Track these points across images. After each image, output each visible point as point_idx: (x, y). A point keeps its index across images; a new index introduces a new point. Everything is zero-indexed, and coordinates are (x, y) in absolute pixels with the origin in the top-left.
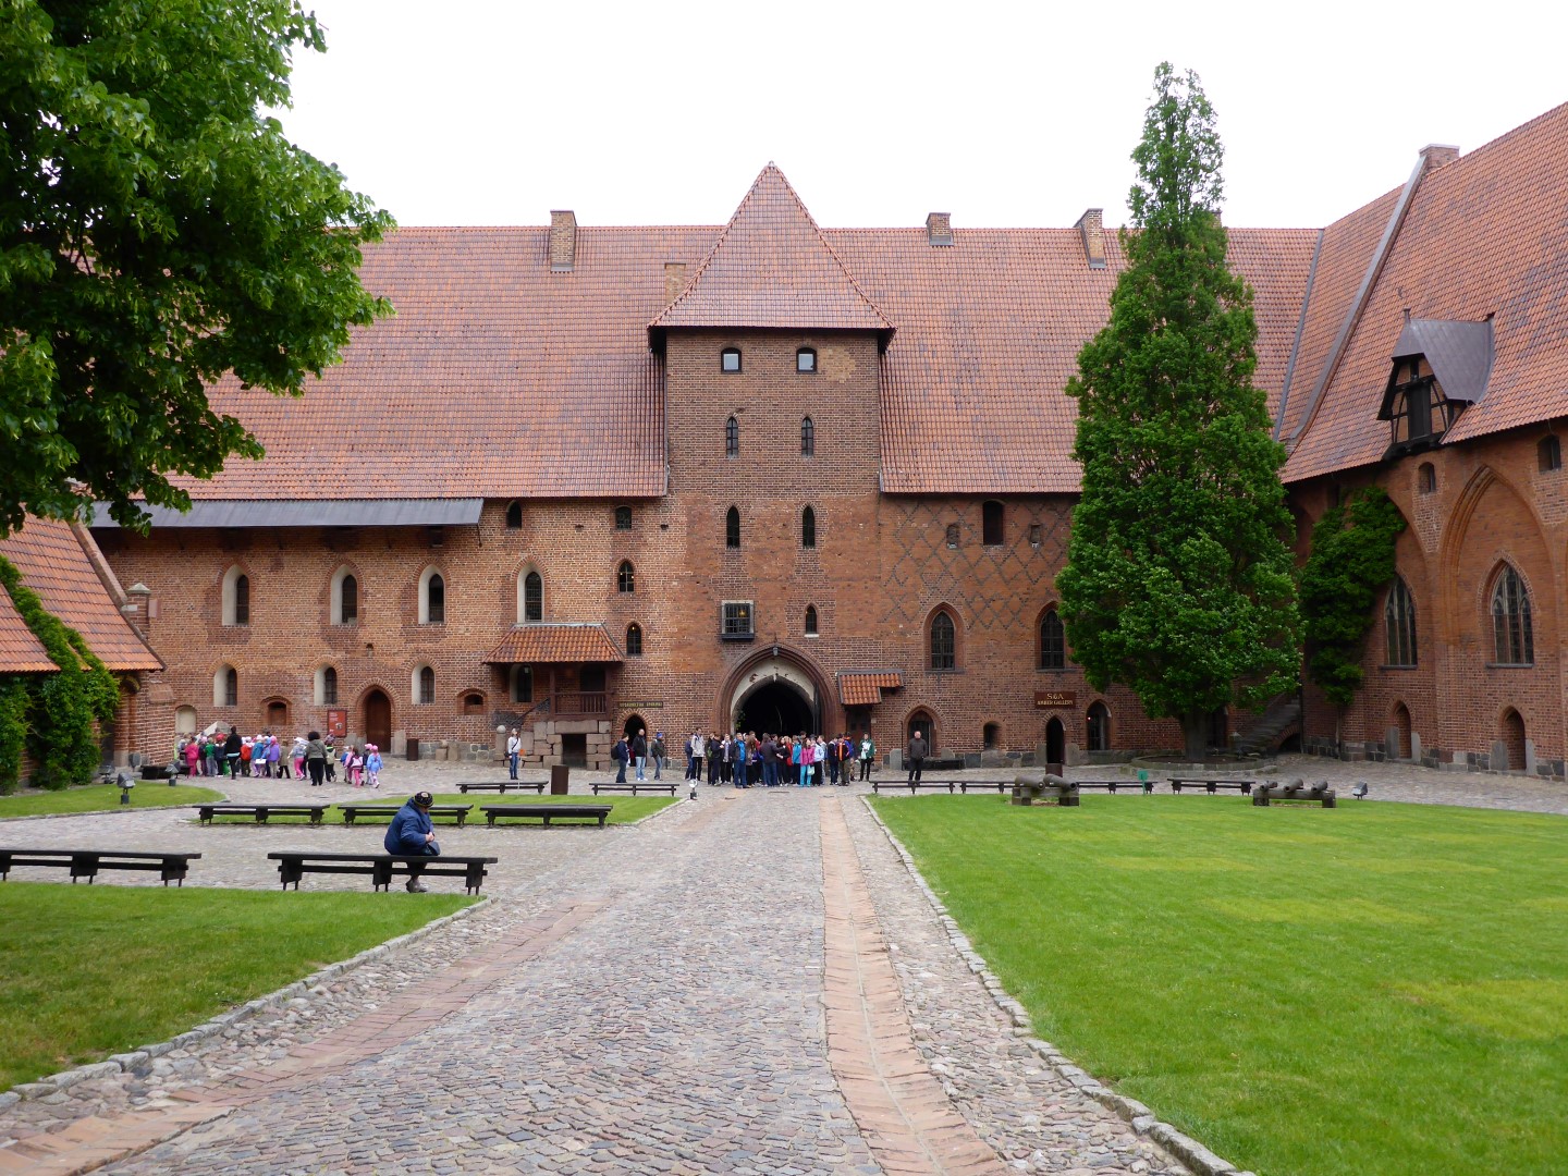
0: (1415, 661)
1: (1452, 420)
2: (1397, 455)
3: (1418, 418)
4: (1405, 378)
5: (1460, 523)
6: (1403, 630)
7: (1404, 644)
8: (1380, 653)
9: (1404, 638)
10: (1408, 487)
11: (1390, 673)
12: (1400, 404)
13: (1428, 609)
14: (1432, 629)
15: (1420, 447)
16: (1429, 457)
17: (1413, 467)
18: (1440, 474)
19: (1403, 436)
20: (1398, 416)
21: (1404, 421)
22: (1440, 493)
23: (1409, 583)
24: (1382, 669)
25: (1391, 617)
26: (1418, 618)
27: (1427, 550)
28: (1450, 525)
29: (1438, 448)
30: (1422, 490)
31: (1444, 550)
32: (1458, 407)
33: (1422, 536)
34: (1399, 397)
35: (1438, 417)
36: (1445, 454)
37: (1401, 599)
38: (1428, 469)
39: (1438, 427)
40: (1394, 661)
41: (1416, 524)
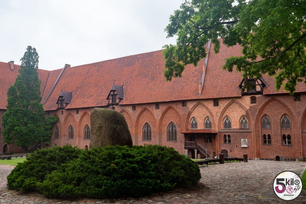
0: (58, 138)
1: (66, 105)
2: (58, 109)
3: (62, 105)
4: (60, 99)
5: (66, 119)
6: (57, 134)
7: (57, 136)
8: (53, 137)
9: (57, 135)
10: (59, 114)
11: (55, 140)
12: (59, 102)
13: (61, 131)
14: (61, 134)
15: (62, 109)
16: (63, 110)
17: (60, 111)
18: (64, 112)
19: (59, 107)
20: (59, 104)
21: (60, 105)
22: (64, 115)
23: (58, 127)
24: (53, 139)
25: (55, 132)
26: (59, 132)
27: (61, 123)
28: (65, 120)
29: (64, 109)
30: (61, 114)
31: (64, 123)
32: (67, 104)
33: (61, 121)
34: (59, 101)
35: (64, 105)
36: (65, 110)
37: (57, 129)
38: (62, 111)
39: (64, 106)
40: (55, 138)
41: (60, 119)
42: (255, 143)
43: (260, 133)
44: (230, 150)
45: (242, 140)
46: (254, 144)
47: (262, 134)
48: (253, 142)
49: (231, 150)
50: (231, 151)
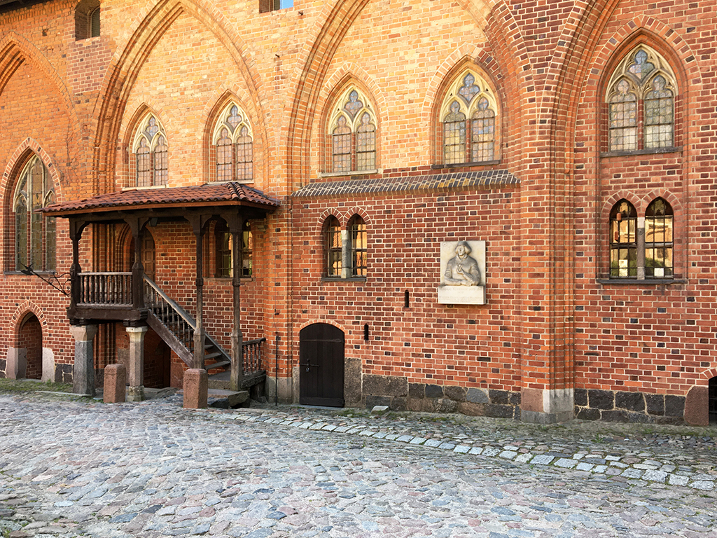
42: (545, 270)
43: (590, 188)
44: (361, 327)
45: (447, 250)
46: (536, 281)
47: (599, 199)
48: (527, 260)
49: (366, 327)
50: (366, 338)
